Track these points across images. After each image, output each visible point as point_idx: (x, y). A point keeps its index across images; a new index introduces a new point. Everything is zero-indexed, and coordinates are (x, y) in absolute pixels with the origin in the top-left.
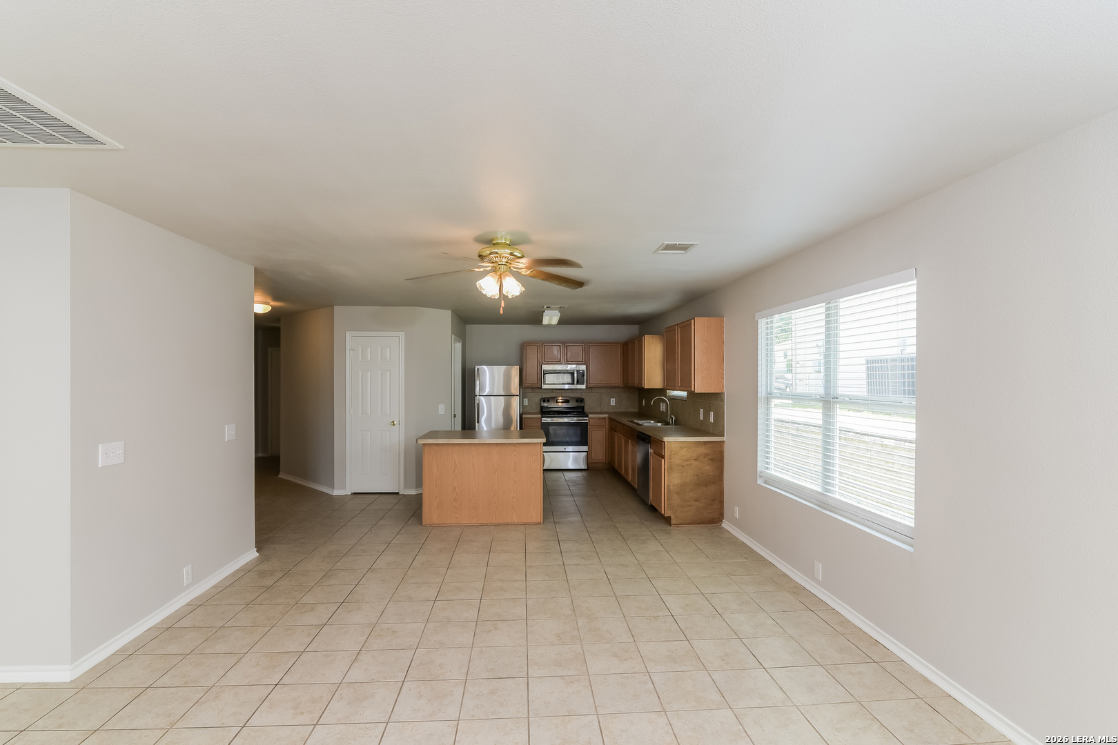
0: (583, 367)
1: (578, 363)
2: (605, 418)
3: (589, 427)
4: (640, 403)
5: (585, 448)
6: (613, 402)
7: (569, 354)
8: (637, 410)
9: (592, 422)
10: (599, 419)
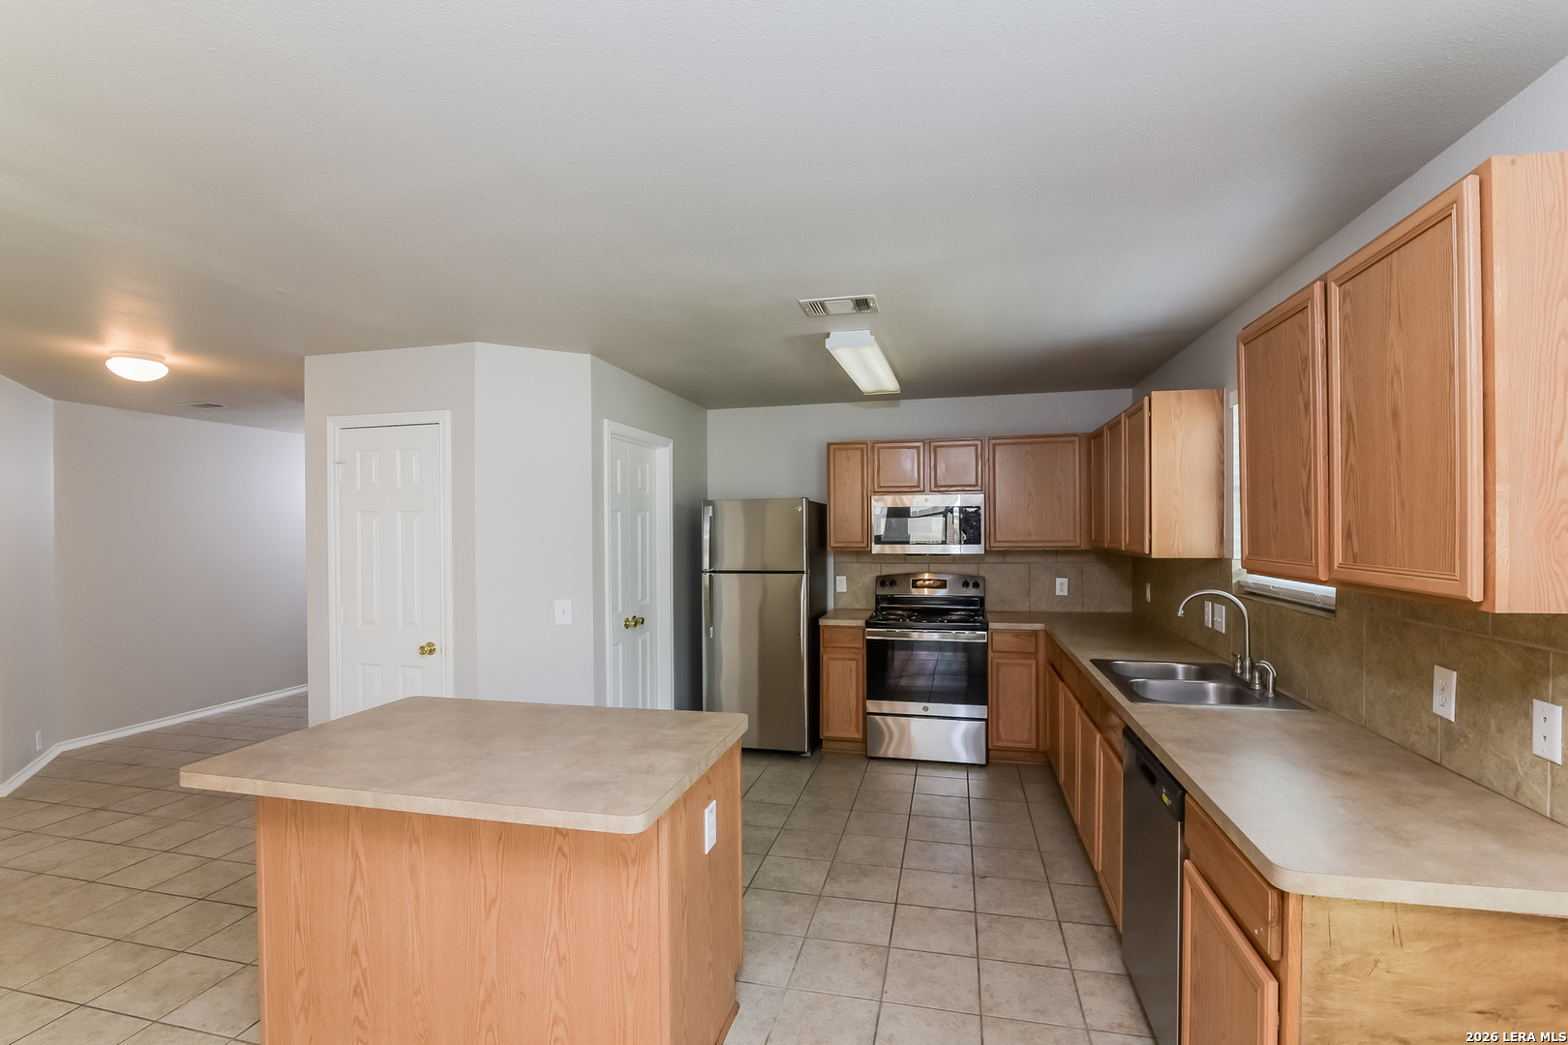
0: (977, 499)
1: (963, 488)
2: (1035, 633)
3: (990, 655)
4: (1138, 593)
5: (979, 711)
6: (1062, 586)
7: (941, 467)
8: (1130, 610)
9: (1000, 643)
10: (1018, 634)
